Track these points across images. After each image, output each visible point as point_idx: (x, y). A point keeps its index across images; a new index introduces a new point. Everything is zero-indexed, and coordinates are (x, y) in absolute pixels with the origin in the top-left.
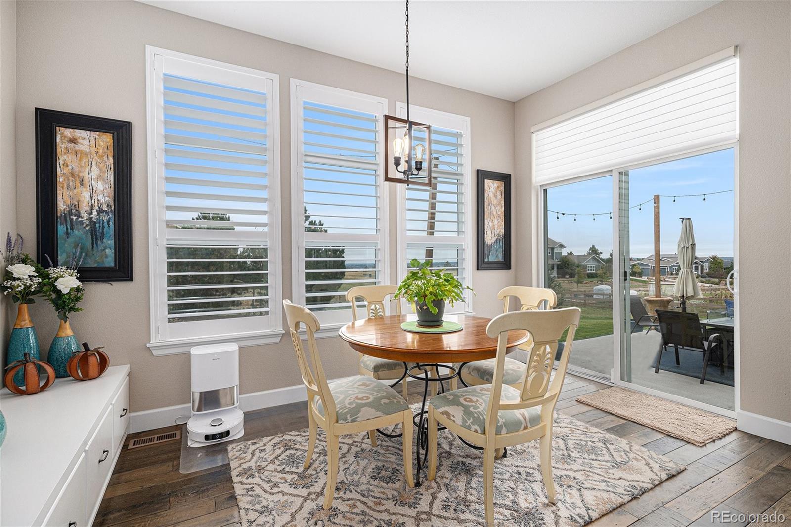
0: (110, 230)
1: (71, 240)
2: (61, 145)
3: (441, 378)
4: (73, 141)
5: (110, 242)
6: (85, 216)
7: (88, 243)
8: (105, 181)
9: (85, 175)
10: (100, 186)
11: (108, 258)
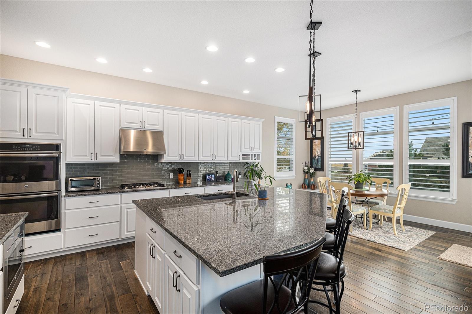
0: (320, 160)
1: (314, 162)
2: (313, 144)
3: (367, 207)
4: (315, 143)
5: (320, 163)
6: (316, 157)
7: (317, 163)
8: (319, 150)
9: (316, 149)
10: (318, 151)
11: (319, 166)
